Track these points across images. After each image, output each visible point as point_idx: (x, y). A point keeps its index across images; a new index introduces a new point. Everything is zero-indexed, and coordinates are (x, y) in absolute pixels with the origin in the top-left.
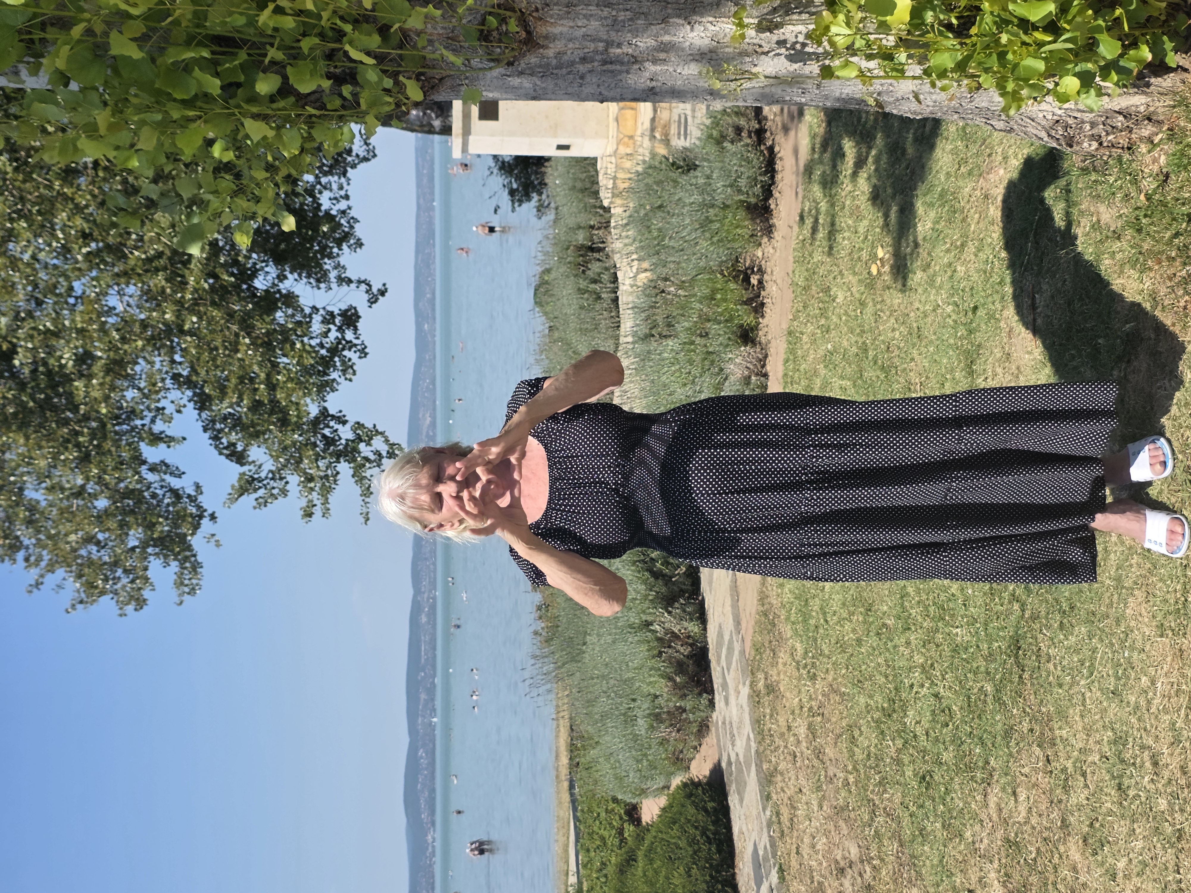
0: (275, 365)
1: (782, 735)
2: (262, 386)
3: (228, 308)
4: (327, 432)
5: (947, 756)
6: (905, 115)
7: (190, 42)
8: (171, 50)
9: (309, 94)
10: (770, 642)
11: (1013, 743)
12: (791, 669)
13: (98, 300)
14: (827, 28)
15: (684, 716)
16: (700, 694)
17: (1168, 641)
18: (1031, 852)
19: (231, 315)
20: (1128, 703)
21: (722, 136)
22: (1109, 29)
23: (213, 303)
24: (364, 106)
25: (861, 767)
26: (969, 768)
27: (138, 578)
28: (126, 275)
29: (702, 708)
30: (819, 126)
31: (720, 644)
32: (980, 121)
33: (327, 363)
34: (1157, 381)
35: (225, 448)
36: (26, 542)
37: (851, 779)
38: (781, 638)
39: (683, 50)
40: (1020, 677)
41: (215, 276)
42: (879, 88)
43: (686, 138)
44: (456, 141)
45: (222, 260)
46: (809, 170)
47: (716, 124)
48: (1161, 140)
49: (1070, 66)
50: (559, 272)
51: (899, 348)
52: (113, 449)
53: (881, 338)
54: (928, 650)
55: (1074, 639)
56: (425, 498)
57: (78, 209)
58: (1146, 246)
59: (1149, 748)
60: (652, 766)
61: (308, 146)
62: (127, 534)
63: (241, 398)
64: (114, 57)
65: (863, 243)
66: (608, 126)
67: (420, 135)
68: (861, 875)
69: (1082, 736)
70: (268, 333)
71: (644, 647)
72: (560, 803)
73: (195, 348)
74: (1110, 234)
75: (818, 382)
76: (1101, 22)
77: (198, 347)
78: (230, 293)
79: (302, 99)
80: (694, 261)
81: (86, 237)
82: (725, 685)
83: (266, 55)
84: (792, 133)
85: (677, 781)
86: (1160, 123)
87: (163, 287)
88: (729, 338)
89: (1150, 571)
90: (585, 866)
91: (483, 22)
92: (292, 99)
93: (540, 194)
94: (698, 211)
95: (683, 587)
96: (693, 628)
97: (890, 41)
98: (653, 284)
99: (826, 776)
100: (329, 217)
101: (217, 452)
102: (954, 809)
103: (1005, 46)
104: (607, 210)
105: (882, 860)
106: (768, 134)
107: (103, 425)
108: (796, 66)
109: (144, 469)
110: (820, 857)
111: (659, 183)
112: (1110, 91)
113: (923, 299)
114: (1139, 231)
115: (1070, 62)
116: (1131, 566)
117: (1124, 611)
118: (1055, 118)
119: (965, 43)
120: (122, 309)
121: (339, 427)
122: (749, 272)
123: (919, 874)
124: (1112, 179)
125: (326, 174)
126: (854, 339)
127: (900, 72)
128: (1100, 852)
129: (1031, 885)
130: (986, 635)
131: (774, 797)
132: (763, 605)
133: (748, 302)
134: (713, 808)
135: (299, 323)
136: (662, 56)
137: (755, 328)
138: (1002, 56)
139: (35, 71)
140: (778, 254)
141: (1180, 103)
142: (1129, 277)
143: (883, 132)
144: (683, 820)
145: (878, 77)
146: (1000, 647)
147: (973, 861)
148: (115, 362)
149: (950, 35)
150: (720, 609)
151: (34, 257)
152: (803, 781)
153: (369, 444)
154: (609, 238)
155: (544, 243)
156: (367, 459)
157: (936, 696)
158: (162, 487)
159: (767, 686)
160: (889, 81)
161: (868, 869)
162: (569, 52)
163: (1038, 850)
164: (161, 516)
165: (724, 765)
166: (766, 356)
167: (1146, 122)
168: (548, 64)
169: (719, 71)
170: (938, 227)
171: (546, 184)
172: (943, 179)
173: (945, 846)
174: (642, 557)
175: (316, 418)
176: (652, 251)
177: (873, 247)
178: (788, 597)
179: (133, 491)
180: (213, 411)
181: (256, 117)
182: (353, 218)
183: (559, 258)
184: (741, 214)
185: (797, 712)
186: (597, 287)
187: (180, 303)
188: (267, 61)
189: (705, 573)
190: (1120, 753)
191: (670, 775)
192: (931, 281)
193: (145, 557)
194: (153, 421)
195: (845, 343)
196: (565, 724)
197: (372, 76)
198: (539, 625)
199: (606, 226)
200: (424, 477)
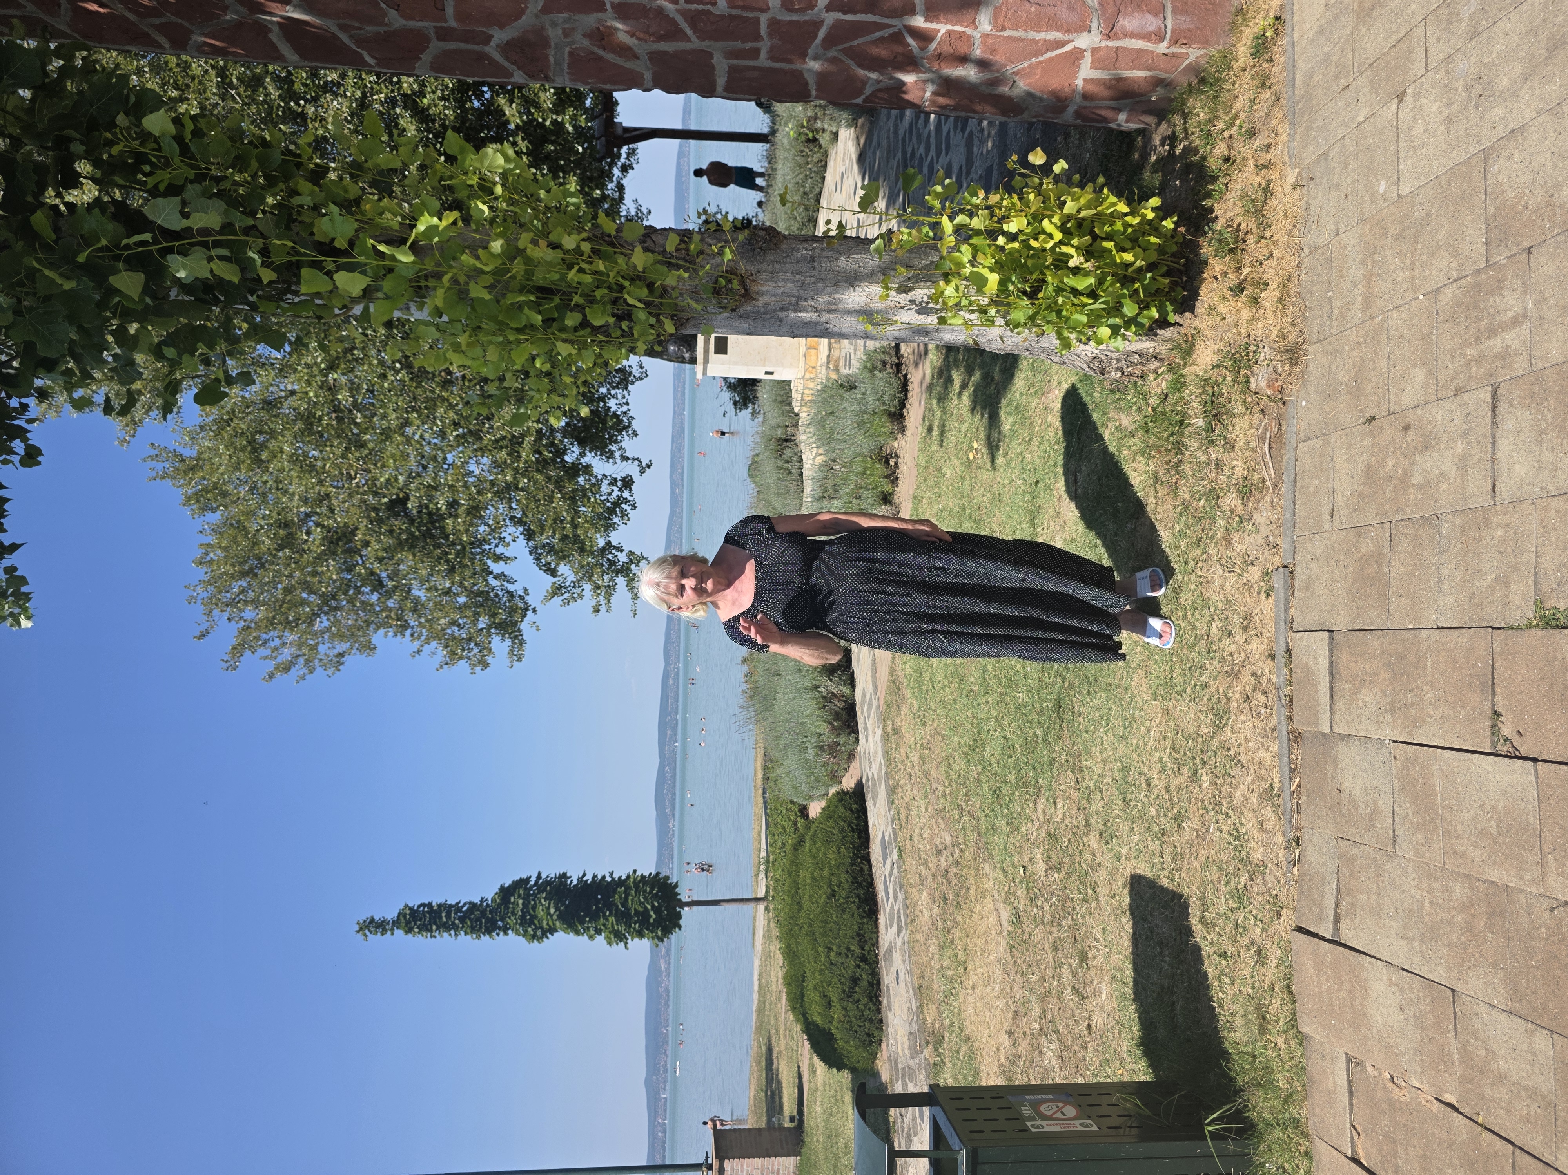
0: (577, 512)
1: (903, 761)
2: (569, 526)
3: (547, 473)
4: (610, 557)
5: (1011, 777)
6: (994, 351)
7: (521, 290)
8: (509, 295)
9: (600, 327)
10: (897, 700)
11: (1054, 770)
12: (910, 718)
13: (463, 467)
14: (942, 293)
15: (839, 748)
16: (850, 734)
17: (1159, 703)
18: (1064, 842)
19: (549, 478)
20: (1132, 744)
21: (873, 367)
22: (1130, 296)
23: (538, 471)
24: (636, 336)
25: (954, 784)
26: (1025, 785)
27: (484, 649)
28: (482, 450)
29: (850, 743)
30: (937, 362)
31: (863, 701)
32: (1043, 357)
33: (611, 511)
35: (543, 566)
36: (412, 624)
37: (947, 792)
38: (904, 698)
39: (848, 306)
40: (1061, 726)
41: (540, 453)
42: (977, 332)
43: (850, 369)
44: (699, 367)
45: (544, 442)
46: (930, 388)
47: (870, 359)
48: (1163, 371)
49: (1103, 320)
50: (765, 455)
51: (986, 508)
52: (470, 564)
53: (975, 501)
54: (1000, 707)
55: (1097, 702)
56: (673, 587)
57: (451, 406)
58: (1151, 442)
59: (1145, 774)
60: (817, 780)
61: (599, 361)
62: (478, 620)
63: (554, 532)
64: (472, 299)
65: (965, 439)
66: (798, 360)
67: (676, 364)
68: (952, 855)
69: (1100, 765)
70: (574, 491)
71: (814, 702)
72: (757, 804)
73: (525, 500)
74: (1127, 434)
76: (1125, 291)
77: (527, 499)
78: (549, 464)
79: (596, 330)
80: (853, 449)
81: (456, 425)
82: (866, 728)
83: (572, 300)
84: (921, 366)
85: (833, 791)
86: (1163, 360)
87: (505, 459)
88: (875, 498)
90: (771, 845)
91: (716, 282)
92: (589, 330)
93: (754, 404)
94: (856, 416)
96: (846, 690)
97: (985, 301)
98: (825, 464)
99: (931, 789)
100: (615, 415)
101: (537, 568)
102: (1014, 812)
103: (1061, 305)
104: (797, 415)
105: (966, 845)
106: (904, 366)
107: (464, 548)
108: (922, 317)
109: (490, 579)
110: (926, 842)
111: (831, 397)
112: (1130, 338)
113: (1003, 476)
114: (1147, 432)
115: (1104, 317)
118: (1093, 355)
119: (1034, 304)
120: (478, 473)
121: (619, 554)
122: (889, 457)
123: (990, 855)
124: (1130, 397)
125: (614, 388)
126: (957, 502)
127: (991, 322)
128: (1110, 842)
129: (1064, 863)
130: (1039, 698)
131: (897, 802)
133: (887, 477)
134: (856, 809)
135: (593, 485)
136: (834, 308)
137: (892, 494)
138: (1059, 312)
139: (420, 308)
140: (908, 445)
141: (1176, 347)
142: (1139, 462)
143: (980, 363)
144: (836, 816)
145: (976, 325)
146: (1047, 706)
147: (1026, 847)
148: (473, 507)
149: (1025, 298)
150: (864, 678)
151: (421, 437)
152: (915, 792)
154: (797, 433)
155: (756, 436)
157: (1005, 737)
158: (502, 589)
159: (894, 729)
160: (983, 328)
161: (957, 851)
162: (772, 303)
163: (1069, 840)
164: (501, 609)
165: (864, 781)
167: (1154, 359)
168: (758, 311)
169: (872, 319)
170: (1015, 428)
171: (757, 398)
172: (1018, 396)
173: (1008, 837)
175: (604, 547)
176: (825, 443)
177: (971, 441)
178: (909, 671)
179: (482, 592)
180: (536, 541)
181: (565, 341)
182: (631, 417)
183: (765, 446)
184: (885, 418)
185: (913, 746)
186: (789, 465)
187: (516, 470)
188: (573, 304)
190: (1125, 777)
191: (828, 786)
192: (1008, 464)
193: (489, 635)
194: (497, 546)
195: (951, 504)
196: (761, 752)
197: (642, 315)
198: (745, 687)
199: (796, 425)
200: (675, 572)
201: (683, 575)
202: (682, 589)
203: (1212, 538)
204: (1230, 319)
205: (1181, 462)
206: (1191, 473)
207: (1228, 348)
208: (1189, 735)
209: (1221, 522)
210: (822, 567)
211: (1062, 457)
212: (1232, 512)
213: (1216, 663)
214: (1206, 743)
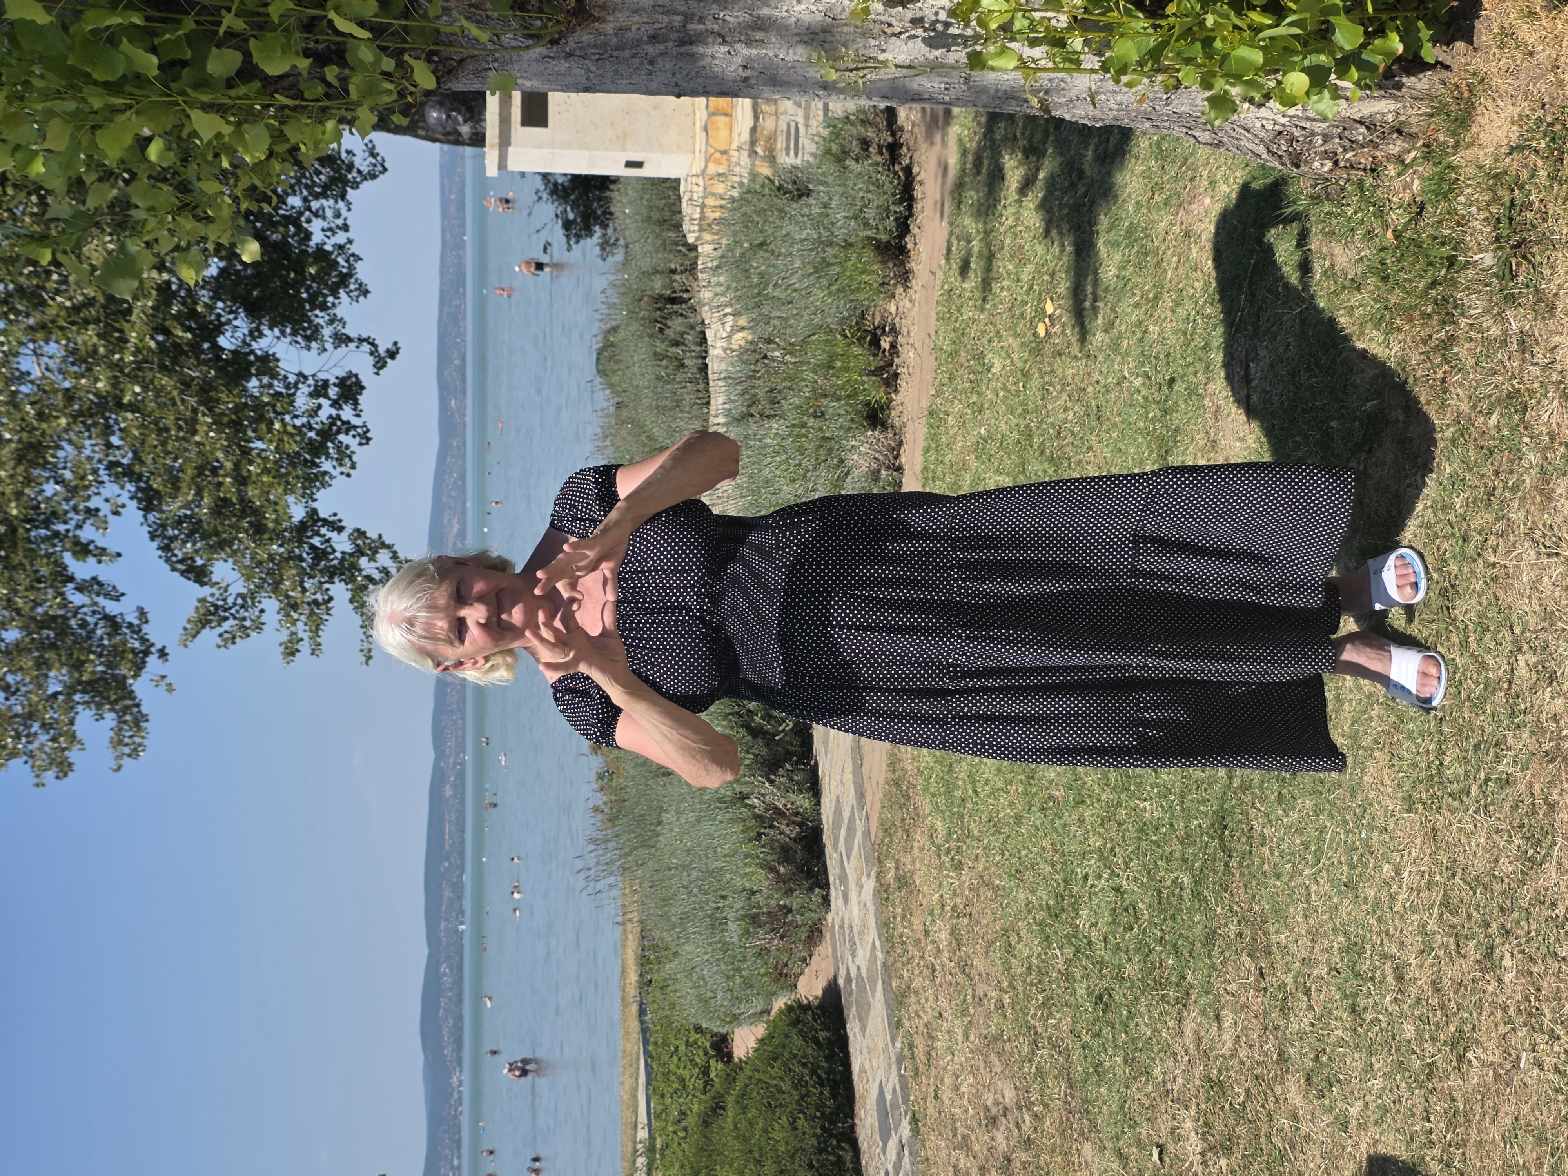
0: (246, 452)
1: (918, 942)
2: (228, 480)
3: (182, 373)
4: (316, 541)
5: (1130, 970)
6: (1081, 121)
8: (90, 14)
9: (281, 77)
10: (903, 820)
11: (1216, 952)
12: (929, 856)
13: (6, 362)
15: (790, 917)
16: (811, 889)
17: (1417, 817)
18: (1238, 1095)
19: (186, 384)
20: (1366, 898)
21: (844, 152)
22: (1348, 11)
23: (163, 368)
24: (354, 94)
25: (1019, 985)
26: (1159, 985)
27: (60, 735)
28: (45, 329)
29: (813, 907)
30: (971, 140)
31: (837, 823)
32: (1178, 131)
33: (317, 449)
34: (1407, 476)
35: (180, 562)
37: (1007, 1000)
38: (917, 815)
39: (787, 27)
40: (1227, 865)
41: (166, 332)
42: (1046, 84)
43: (796, 155)
44: (491, 154)
45: (175, 309)
46: (958, 193)
47: (836, 135)
48: (1415, 159)
49: (1295, 59)
50: (630, 331)
51: (1073, 433)
52: (25, 562)
53: (1050, 420)
54: (1107, 830)
55: (1296, 816)
56: (442, 624)
58: (1393, 300)
59: (1392, 957)
60: (747, 984)
61: (278, 148)
62: (46, 676)
63: (199, 493)
64: (11, 23)
65: (1028, 295)
66: (693, 137)
67: (446, 147)
68: (1018, 1125)
69: (1305, 941)
70: (239, 408)
71: (738, 828)
72: (627, 1033)
73: (138, 428)
74: (1347, 283)
75: (968, 477)
77: (142, 426)
78: (185, 353)
79: (272, 84)
80: (806, 317)
82: (843, 877)
83: (219, 24)
85: (779, 1004)
86: (1413, 136)
87: (95, 345)
88: (852, 420)
89: (1395, 726)
90: (658, 1116)
92: (257, 84)
93: (605, 226)
94: (811, 250)
95: (790, 748)
96: (803, 802)
97: (1062, 20)
98: (752, 348)
99: (974, 996)
100: (321, 254)
101: (168, 568)
102: (1139, 1038)
103: (1213, 30)
104: (693, 248)
105: (1046, 1106)
106: (904, 150)
107: (13, 530)
108: (938, 53)
109: (70, 591)
110: (966, 1103)
111: (760, 212)
112: (1348, 94)
113: (1104, 369)
114: (1385, 279)
115: (1297, 53)
116: (1371, 719)
117: (1361, 778)
118: (1277, 128)
119: (1161, 27)
120: (39, 374)
121: (333, 535)
122: (879, 332)
123: (1093, 1123)
124: (1350, 211)
125: (317, 196)
126: (1014, 421)
127: (1074, 62)
128: (1327, 1094)
129: (1239, 1137)
130: (1183, 810)
131: (907, 1024)
132: (894, 771)
133: (877, 372)
134: (827, 1038)
135: (279, 395)
136: (759, 35)
137: (886, 407)
138: (1207, 42)
140: (916, 309)
141: (1439, 111)
142: (1371, 340)
143: (1055, 148)
144: (786, 1055)
145: (1045, 69)
146: (1200, 826)
147: (1163, 1107)
148: (30, 446)
149: (1141, 15)
150: (838, 777)
152: (943, 1003)
153: (372, 559)
154: (695, 285)
155: (609, 292)
156: (369, 578)
157: (1117, 889)
158: (94, 612)
159: (898, 878)
160: (1061, 75)
161: (1027, 1118)
162: (634, 28)
163: (1247, 1091)
164: (94, 653)
165: (841, 982)
166: (900, 444)
167: (1395, 135)
168: (606, 44)
169: (834, 57)
170: (1126, 274)
171: (611, 214)
172: (1131, 210)
173: (1127, 1088)
174: (736, 709)
175: (302, 523)
176: (751, 305)
177: (1040, 300)
178: (926, 760)
179: (54, 618)
180: (164, 512)
181: (207, 108)
182: (353, 255)
183: (629, 312)
184: (869, 255)
185: (937, 912)
186: (678, 351)
187: (119, 366)
188: (222, 31)
189: (818, 731)
190: (1354, 965)
191: (771, 995)
192: (1115, 346)
193: (70, 707)
194: (79, 527)
195: (1003, 427)
196: (633, 930)
197: (366, 54)
198: (600, 799)
199: (691, 269)
200: (442, 596)
201: (461, 598)
202: (460, 628)
203: (1515, 489)
204: (1543, 54)
205: (1451, 338)
206: (1471, 362)
207: (1539, 113)
208: (1477, 879)
209: (1532, 458)
210: (745, 576)
211: (1220, 330)
212: (1552, 437)
213: (1525, 735)
214: (1511, 895)
